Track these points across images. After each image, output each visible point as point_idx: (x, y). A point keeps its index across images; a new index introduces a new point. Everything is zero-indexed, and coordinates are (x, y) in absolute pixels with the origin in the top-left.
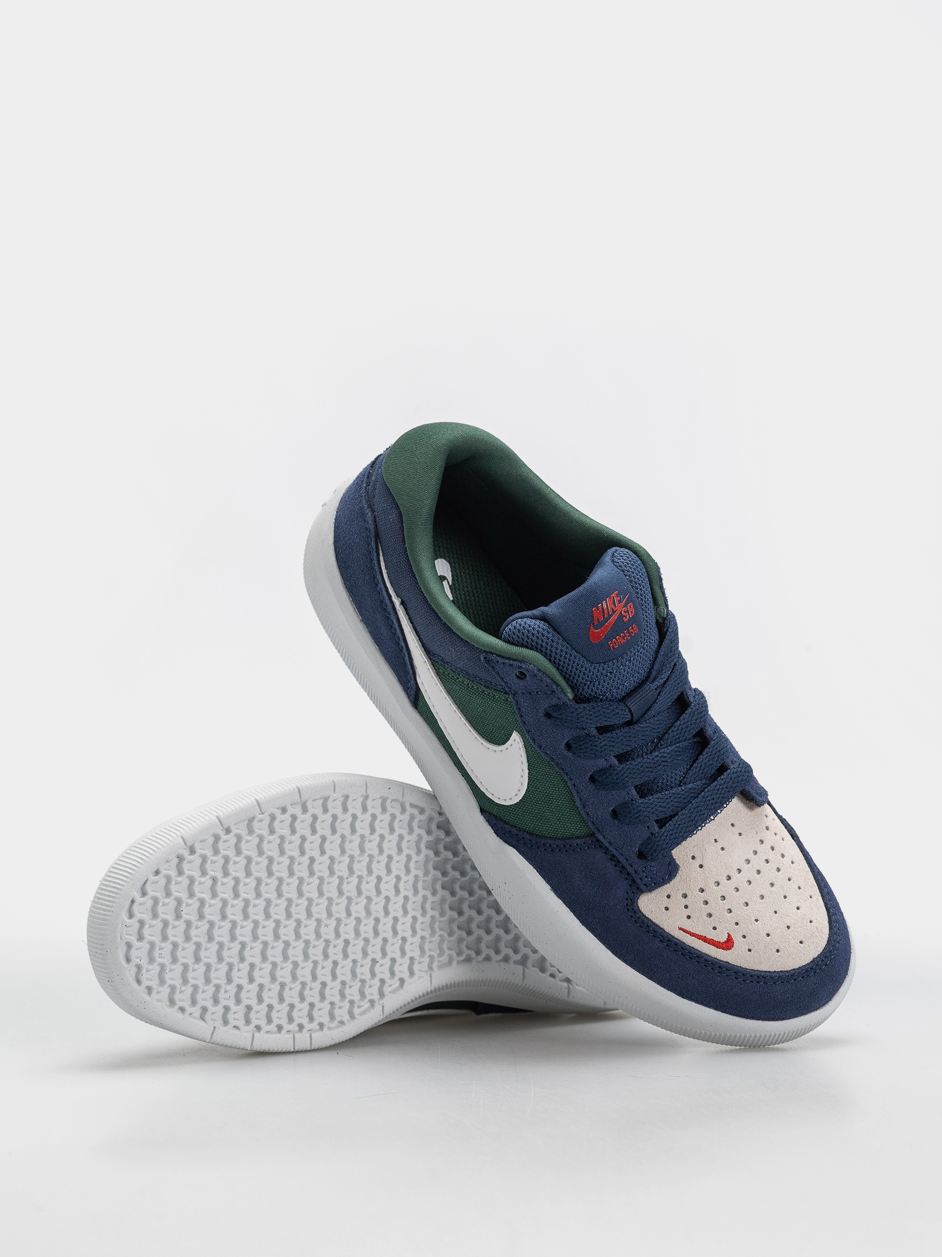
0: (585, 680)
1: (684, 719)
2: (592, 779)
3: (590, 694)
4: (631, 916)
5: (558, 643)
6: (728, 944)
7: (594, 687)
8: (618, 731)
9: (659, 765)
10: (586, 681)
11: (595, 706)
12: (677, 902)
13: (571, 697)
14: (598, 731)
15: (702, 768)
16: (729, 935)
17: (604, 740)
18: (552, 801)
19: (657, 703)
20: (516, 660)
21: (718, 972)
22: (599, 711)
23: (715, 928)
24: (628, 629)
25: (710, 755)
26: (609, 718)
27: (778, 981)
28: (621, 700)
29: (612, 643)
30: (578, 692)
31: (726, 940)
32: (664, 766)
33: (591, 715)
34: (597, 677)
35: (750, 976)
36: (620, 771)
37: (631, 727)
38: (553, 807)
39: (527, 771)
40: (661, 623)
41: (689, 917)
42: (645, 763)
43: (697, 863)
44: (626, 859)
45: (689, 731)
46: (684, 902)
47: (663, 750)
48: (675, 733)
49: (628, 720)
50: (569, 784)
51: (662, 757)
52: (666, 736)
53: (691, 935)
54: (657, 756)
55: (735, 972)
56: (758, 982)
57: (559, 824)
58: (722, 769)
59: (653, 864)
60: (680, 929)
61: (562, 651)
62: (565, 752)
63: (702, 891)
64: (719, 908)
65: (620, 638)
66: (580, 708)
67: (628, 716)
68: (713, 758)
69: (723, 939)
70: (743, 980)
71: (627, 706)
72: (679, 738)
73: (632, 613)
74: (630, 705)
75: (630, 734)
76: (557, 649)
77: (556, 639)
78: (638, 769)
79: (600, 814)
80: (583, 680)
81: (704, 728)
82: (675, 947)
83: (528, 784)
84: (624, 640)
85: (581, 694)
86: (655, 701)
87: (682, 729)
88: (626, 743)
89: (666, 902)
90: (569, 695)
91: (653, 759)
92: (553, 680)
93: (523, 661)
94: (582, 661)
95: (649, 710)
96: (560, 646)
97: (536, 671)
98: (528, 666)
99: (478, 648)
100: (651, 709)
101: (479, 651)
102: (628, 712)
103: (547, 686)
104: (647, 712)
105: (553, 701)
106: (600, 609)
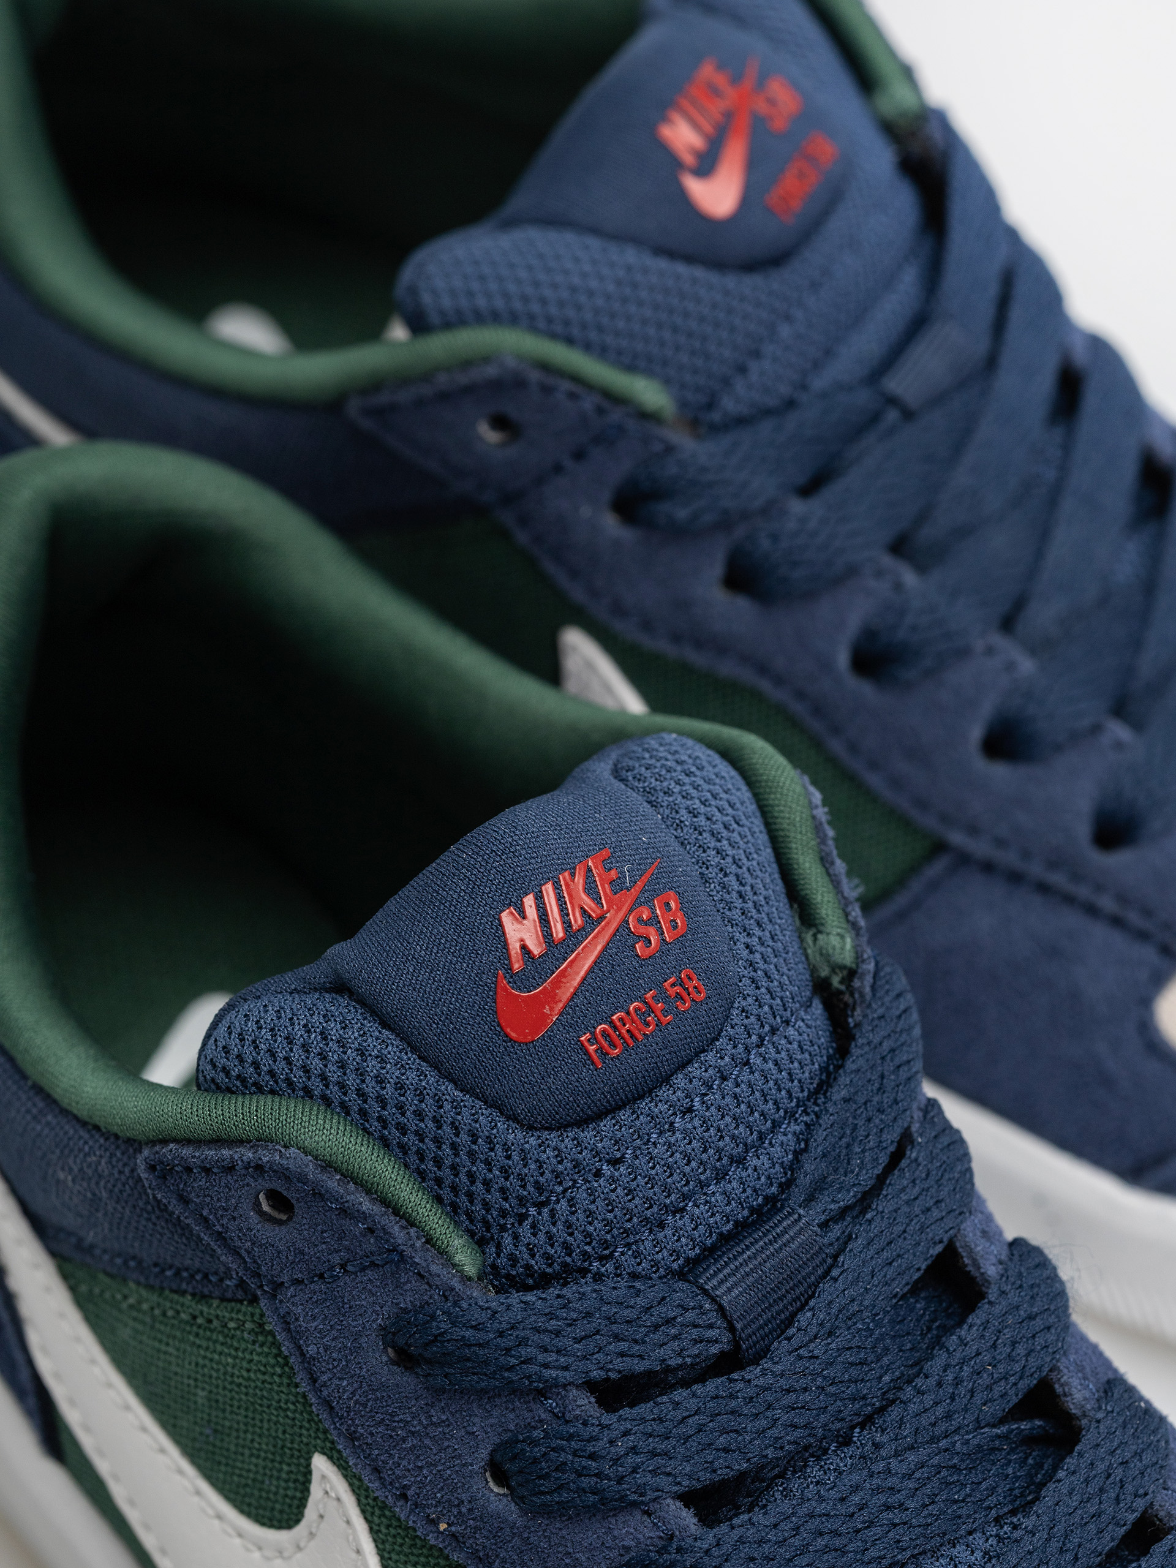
0: (514, 1202)
1: (963, 1343)
3: (547, 1257)
5: (382, 1059)
7: (554, 1224)
8: (679, 1395)
9: (870, 1524)
10: (521, 1200)
11: (570, 1295)
13: (471, 1270)
14: (600, 1402)
15: (1059, 1530)
17: (626, 1433)
19: (835, 1280)
20: (241, 1142)
22: (589, 1314)
24: (659, 985)
25: (1087, 1481)
26: (636, 1341)
28: (680, 1275)
29: (594, 1039)
30: (498, 1255)
32: (895, 1525)
33: (558, 1333)
34: (560, 1183)
36: (707, 1552)
37: (735, 1376)
40: (841, 993)
42: (811, 1516)
45: (989, 1388)
47: (883, 1464)
48: (928, 1400)
49: (715, 1349)
51: (879, 1490)
52: (895, 1412)
54: (856, 1488)
61: (400, 1087)
62: (493, 1501)
65: (627, 1018)
66: (509, 1307)
67: (713, 1333)
68: (1102, 1490)
71: (705, 1292)
72: (948, 1416)
73: (675, 927)
74: (715, 1288)
75: (733, 1404)
76: (380, 1081)
77: (373, 1046)
78: (781, 1543)
80: (506, 1199)
81: (1053, 1375)
84: (648, 1024)
85: (513, 1259)
86: (828, 1272)
87: (958, 1381)
88: (721, 1441)
90: (458, 1258)
91: (842, 1500)
92: (385, 1202)
93: (263, 1140)
94: (485, 1116)
95: (801, 1309)
96: (392, 1073)
97: (312, 1171)
98: (281, 1157)
99: (129, 1141)
100: (812, 1303)
101: (133, 1144)
102: (713, 1317)
103: (371, 1230)
104: (794, 1315)
105: (409, 1293)
106: (531, 912)
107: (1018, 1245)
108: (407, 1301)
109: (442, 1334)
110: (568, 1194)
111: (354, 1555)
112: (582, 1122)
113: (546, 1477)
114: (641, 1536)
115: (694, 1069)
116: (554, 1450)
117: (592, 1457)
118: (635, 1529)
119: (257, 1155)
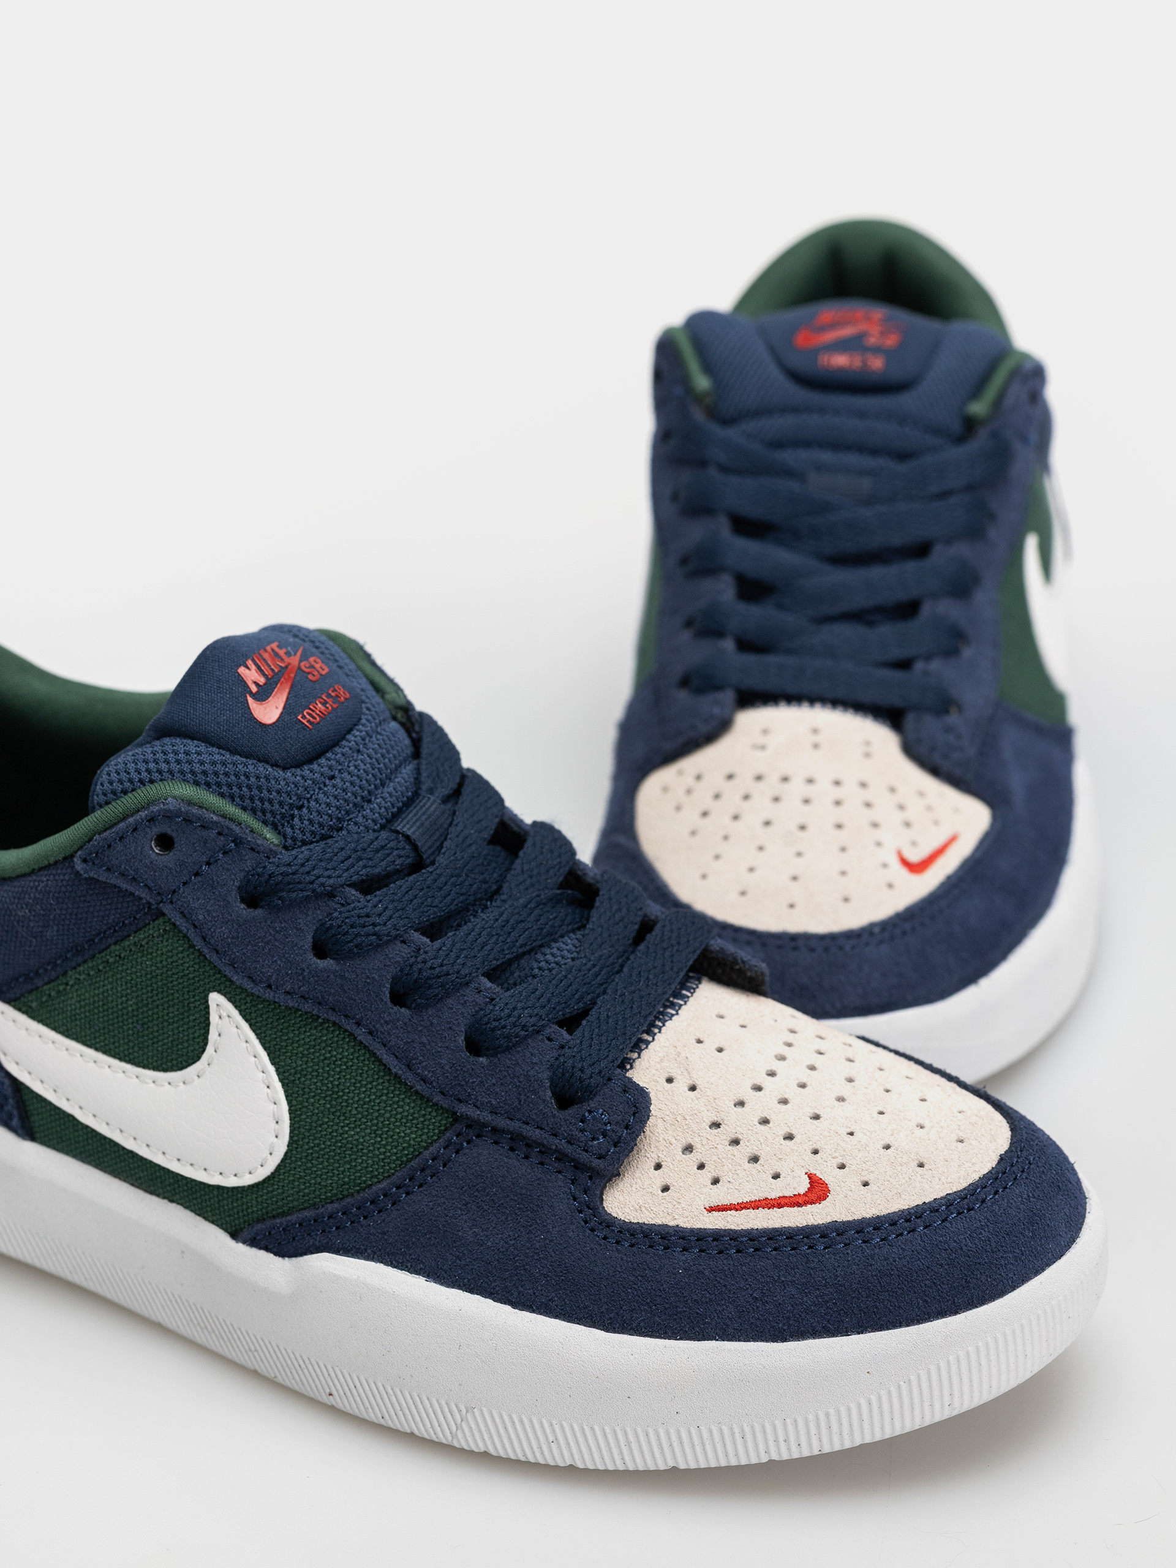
2: (398, 999)
4: (605, 1238)
5: (200, 754)
6: (817, 1191)
7: (310, 814)
8: (399, 883)
10: (291, 806)
12: (679, 1168)
13: (277, 841)
14: (361, 891)
16: (811, 1176)
17: (379, 903)
18: (347, 1101)
19: (456, 827)
21: (825, 1248)
23: (776, 1176)
24: (326, 692)
26: (369, 860)
27: (952, 1213)
28: (379, 828)
31: (809, 1186)
33: (330, 860)
34: (308, 793)
35: (891, 1225)
37: (423, 871)
38: (354, 1112)
39: (271, 1069)
41: (716, 1181)
43: (681, 1085)
44: (538, 1127)
46: (693, 1159)
49: (409, 861)
50: (361, 1033)
53: (737, 1210)
55: (858, 1232)
56: (913, 1231)
57: (382, 1140)
58: (646, 927)
59: (593, 1104)
60: (711, 1209)
61: (212, 763)
62: (322, 964)
63: (716, 1125)
64: (765, 1141)
67: (407, 851)
68: (619, 909)
69: (803, 1186)
70: (882, 1240)
71: (398, 833)
73: (324, 669)
74: (403, 829)
75: (428, 883)
76: (202, 763)
77: (193, 750)
79: (444, 1061)
80: (282, 807)
82: (717, 1246)
83: (287, 1097)
84: (328, 707)
85: (294, 840)
86: (451, 823)
87: (531, 870)
88: (428, 901)
89: (659, 1179)
90: (267, 836)
91: (496, 920)
92: (224, 816)
93: (150, 803)
94: (262, 769)
95: (445, 839)
96: (205, 757)
97: (184, 808)
98: (164, 805)
99: (65, 858)
100: (449, 836)
101: (69, 858)
102: (402, 844)
103: (219, 834)
104: (442, 844)
105: (249, 861)
106: (253, 667)
107: (535, 824)
108: (248, 865)
109: (272, 873)
110: (313, 797)
111: (245, 1045)
112: (310, 761)
113: (347, 933)
114: (403, 954)
115: (355, 732)
116: (346, 918)
117: (368, 916)
118: (400, 951)
119: (150, 811)
